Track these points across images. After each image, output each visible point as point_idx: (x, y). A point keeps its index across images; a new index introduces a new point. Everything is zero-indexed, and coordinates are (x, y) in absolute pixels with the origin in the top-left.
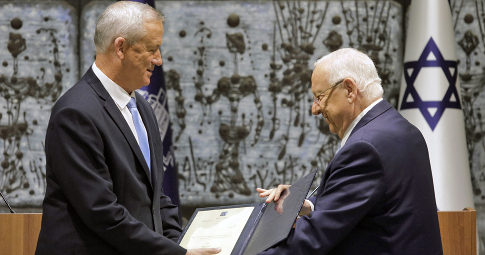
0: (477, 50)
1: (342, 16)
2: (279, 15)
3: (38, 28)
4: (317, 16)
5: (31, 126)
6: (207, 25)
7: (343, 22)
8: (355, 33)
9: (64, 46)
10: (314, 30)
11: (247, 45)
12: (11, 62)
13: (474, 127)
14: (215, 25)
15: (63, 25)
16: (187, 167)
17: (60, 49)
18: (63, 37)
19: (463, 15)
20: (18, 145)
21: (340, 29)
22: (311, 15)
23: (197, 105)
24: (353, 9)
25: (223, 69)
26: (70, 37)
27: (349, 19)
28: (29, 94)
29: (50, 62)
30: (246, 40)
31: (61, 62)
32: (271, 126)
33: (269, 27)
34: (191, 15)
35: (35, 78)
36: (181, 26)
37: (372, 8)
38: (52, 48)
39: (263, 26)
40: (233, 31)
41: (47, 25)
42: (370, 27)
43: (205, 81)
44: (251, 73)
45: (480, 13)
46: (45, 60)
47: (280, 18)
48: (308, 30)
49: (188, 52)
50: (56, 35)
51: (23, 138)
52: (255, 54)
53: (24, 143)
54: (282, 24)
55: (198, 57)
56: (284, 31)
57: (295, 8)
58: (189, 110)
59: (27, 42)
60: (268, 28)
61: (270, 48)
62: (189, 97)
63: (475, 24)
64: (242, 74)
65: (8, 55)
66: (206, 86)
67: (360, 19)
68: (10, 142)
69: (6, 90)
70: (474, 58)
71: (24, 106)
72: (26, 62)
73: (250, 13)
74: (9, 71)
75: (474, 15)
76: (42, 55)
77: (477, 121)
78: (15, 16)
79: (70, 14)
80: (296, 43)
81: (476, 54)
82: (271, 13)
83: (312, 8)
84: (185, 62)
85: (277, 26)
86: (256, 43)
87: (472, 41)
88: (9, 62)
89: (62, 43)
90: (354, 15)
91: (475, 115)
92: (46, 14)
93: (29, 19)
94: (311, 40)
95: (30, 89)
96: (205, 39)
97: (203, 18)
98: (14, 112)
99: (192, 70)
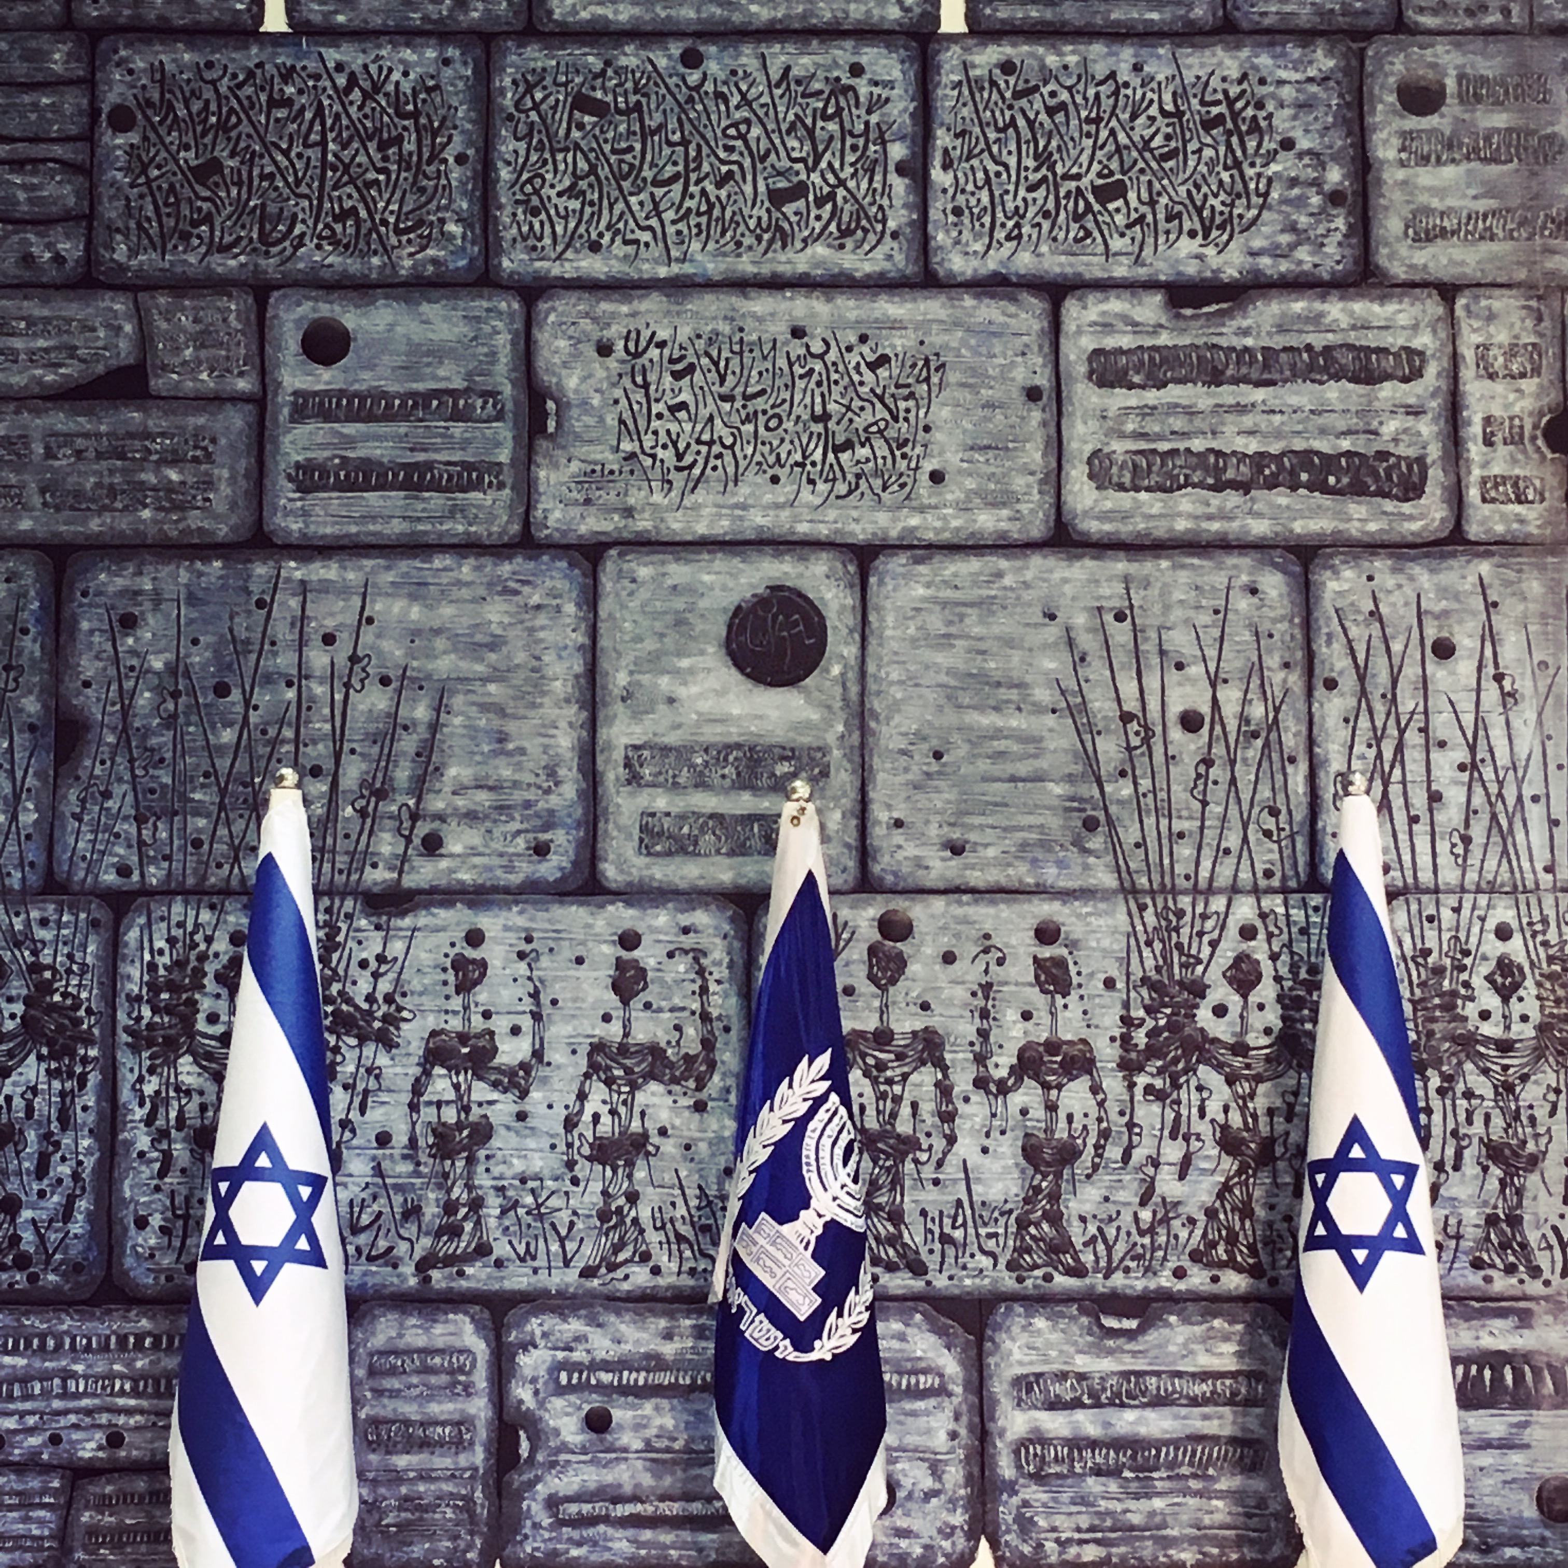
0: (1521, 992)
1: (1259, 924)
2: (1137, 921)
3: (671, 947)
4: (1209, 924)
5: (655, 1139)
6: (996, 941)
7: (1262, 936)
8: (1285, 957)
9: (719, 982)
10: (1206, 951)
11: (1075, 980)
12: (617, 1014)
13: (1524, 1142)
14: (1014, 941)
15: (718, 941)
16: (960, 1220)
17: (713, 987)
18: (718, 964)
19: (1491, 924)
20: (630, 1176)
21: (1254, 950)
22: (1198, 921)
23: (977, 1097)
24: (1281, 910)
25: (1029, 1025)
26: (730, 966)
27: (1272, 928)
28: (651, 1076)
29: (693, 1013)
30: (1073, 970)
31: (715, 1013)
32: (1125, 1137)
33: (1119, 945)
34: (965, 921)
35: (663, 1045)
36: (945, 942)
37: (1316, 909)
38: (696, 987)
39: (1106, 943)
40: (1046, 952)
41: (688, 941)
42: (1314, 945)
43: (995, 1049)
44: (1085, 1033)
45: (1525, 920)
46: (683, 1009)
47: (1140, 928)
48: (1194, 951)
49: (961, 993)
50: (704, 961)
51: (640, 1163)
52: (1092, 997)
53: (640, 1174)
54: (1142, 938)
55: (980, 1002)
56: (1146, 953)
57: (1166, 907)
58: (961, 1107)
59: (650, 975)
60: (1116, 947)
61: (1120, 985)
62: (962, 1081)
63: (1516, 942)
64: (1067, 1036)
65: (612, 999)
66: (995, 1059)
67: (1294, 930)
68: (615, 1171)
69: (608, 1068)
70: (1516, 1008)
71: (641, 1098)
72: (648, 1014)
73: (1079, 916)
74: (614, 1031)
75: (1515, 925)
76: (677, 1001)
77: (1529, 1130)
78: (627, 925)
79: (732, 920)
80: (1171, 975)
81: (1521, 999)
82: (1122, 918)
83: (1199, 909)
84: (955, 1012)
85: (1133, 941)
86: (1092, 975)
87: (1512, 975)
88: (614, 1014)
89: (716, 976)
90: (1282, 923)
91: (1524, 1119)
92: (685, 919)
93: (653, 930)
94: (1200, 969)
95: (652, 1065)
96: (993, 967)
97: (988, 927)
98: (622, 1110)
99: (967, 1029)
